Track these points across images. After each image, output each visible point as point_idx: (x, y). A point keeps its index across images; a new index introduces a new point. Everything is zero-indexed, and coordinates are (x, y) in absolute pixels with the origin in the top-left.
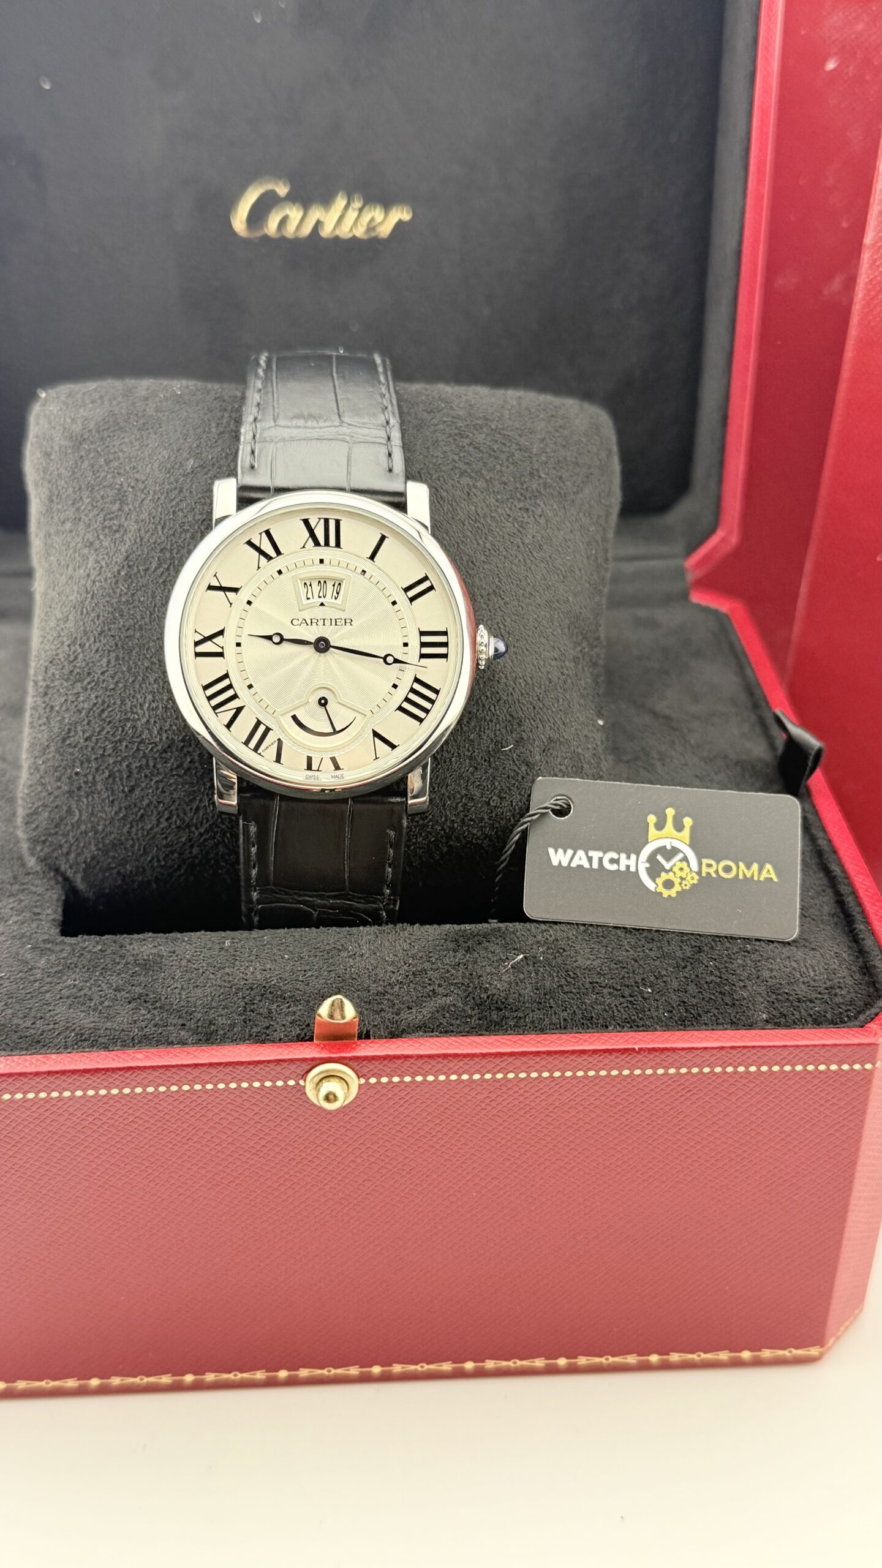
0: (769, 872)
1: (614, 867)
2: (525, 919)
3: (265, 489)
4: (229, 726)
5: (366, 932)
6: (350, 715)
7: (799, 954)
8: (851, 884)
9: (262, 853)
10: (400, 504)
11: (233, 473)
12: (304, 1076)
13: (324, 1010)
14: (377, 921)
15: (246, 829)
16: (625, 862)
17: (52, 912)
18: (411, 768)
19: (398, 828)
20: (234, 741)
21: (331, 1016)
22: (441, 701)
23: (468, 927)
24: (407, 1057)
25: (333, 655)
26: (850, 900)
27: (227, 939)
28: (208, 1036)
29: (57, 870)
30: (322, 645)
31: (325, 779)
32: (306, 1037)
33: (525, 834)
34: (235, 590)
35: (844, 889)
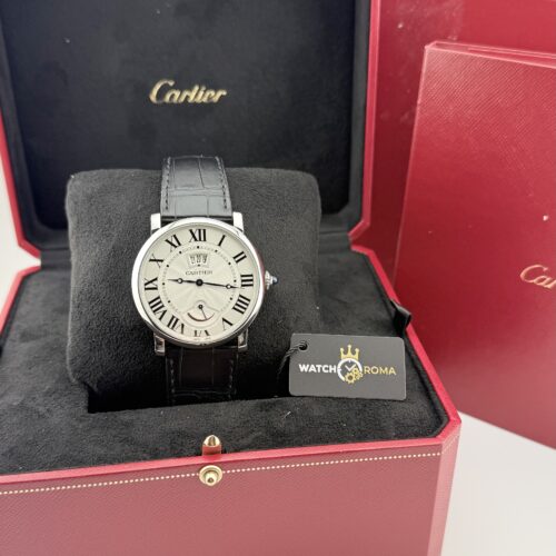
0: (392, 371)
1: (326, 371)
2: (291, 396)
3: (173, 217)
4: (160, 319)
5: (222, 405)
6: (212, 312)
7: (406, 406)
8: (427, 374)
9: (176, 373)
10: (230, 221)
11: (158, 211)
12: (199, 471)
13: (206, 442)
14: (227, 400)
15: (169, 362)
16: (332, 369)
17: (84, 403)
18: (239, 333)
19: (234, 359)
20: (162, 326)
21: (209, 444)
22: (251, 304)
23: (266, 400)
24: (243, 461)
25: (204, 286)
26: (426, 380)
27: (162, 411)
28: (155, 456)
29: (85, 384)
30: (199, 283)
31: (202, 340)
32: (198, 454)
33: (289, 358)
34: (162, 261)
35: (424, 376)
